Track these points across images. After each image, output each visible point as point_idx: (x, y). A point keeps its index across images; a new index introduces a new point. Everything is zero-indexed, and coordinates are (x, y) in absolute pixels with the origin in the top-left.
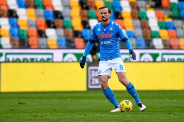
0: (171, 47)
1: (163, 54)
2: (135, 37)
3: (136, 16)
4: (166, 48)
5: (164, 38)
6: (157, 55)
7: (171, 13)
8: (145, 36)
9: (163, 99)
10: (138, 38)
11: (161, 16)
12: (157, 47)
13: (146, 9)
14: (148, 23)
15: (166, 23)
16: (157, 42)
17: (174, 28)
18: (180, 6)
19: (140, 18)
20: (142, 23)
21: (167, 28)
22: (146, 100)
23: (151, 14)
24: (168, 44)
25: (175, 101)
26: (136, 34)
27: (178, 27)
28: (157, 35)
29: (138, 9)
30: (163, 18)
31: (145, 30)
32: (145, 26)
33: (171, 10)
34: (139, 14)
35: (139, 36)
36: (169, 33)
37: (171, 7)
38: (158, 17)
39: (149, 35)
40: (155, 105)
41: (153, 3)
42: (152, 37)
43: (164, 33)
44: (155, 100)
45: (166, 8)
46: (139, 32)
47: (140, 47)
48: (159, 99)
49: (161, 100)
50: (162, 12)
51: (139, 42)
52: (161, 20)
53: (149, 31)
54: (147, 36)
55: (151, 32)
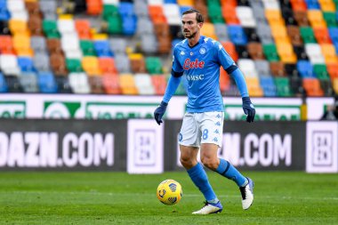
0: (104, 91)
1: (88, 104)
2: (34, 70)
3: (38, 30)
4: (95, 91)
5: (90, 73)
6: (78, 105)
7: (105, 24)
8: (54, 68)
9: (86, 190)
10: (41, 73)
11: (86, 30)
12: (76, 90)
13: (57, 16)
14: (60, 44)
15: (95, 44)
16: (77, 81)
17: (111, 54)
18: (122, 12)
19: (44, 34)
20: (48, 43)
21: (96, 53)
22: (55, 192)
23: (67, 25)
24: (98, 85)
25: (111, 194)
26: (37, 65)
27: (118, 52)
28: (78, 67)
29: (41, 15)
30: (90, 35)
31: (54, 56)
32: (54, 50)
33: (105, 18)
34: (42, 25)
35: (42, 69)
36: (100, 63)
37: (105, 12)
38: (81, 33)
39: (62, 67)
40: (72, 202)
41: (71, 6)
42: (68, 71)
43: (91, 63)
44: (72, 193)
45: (95, 15)
46: (43, 60)
47: (45, 90)
48: (80, 190)
49: (83, 193)
50: (88, 22)
51: (42, 81)
52: (86, 39)
53: (61, 59)
54: (57, 68)
55: (66, 61)
